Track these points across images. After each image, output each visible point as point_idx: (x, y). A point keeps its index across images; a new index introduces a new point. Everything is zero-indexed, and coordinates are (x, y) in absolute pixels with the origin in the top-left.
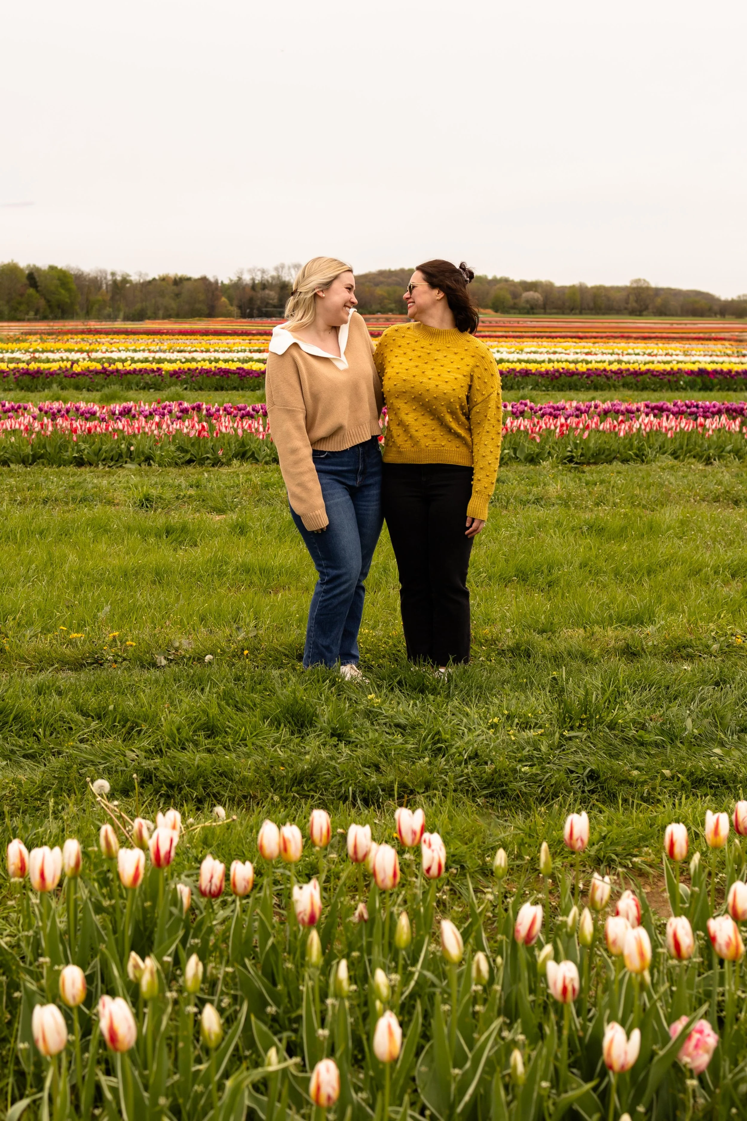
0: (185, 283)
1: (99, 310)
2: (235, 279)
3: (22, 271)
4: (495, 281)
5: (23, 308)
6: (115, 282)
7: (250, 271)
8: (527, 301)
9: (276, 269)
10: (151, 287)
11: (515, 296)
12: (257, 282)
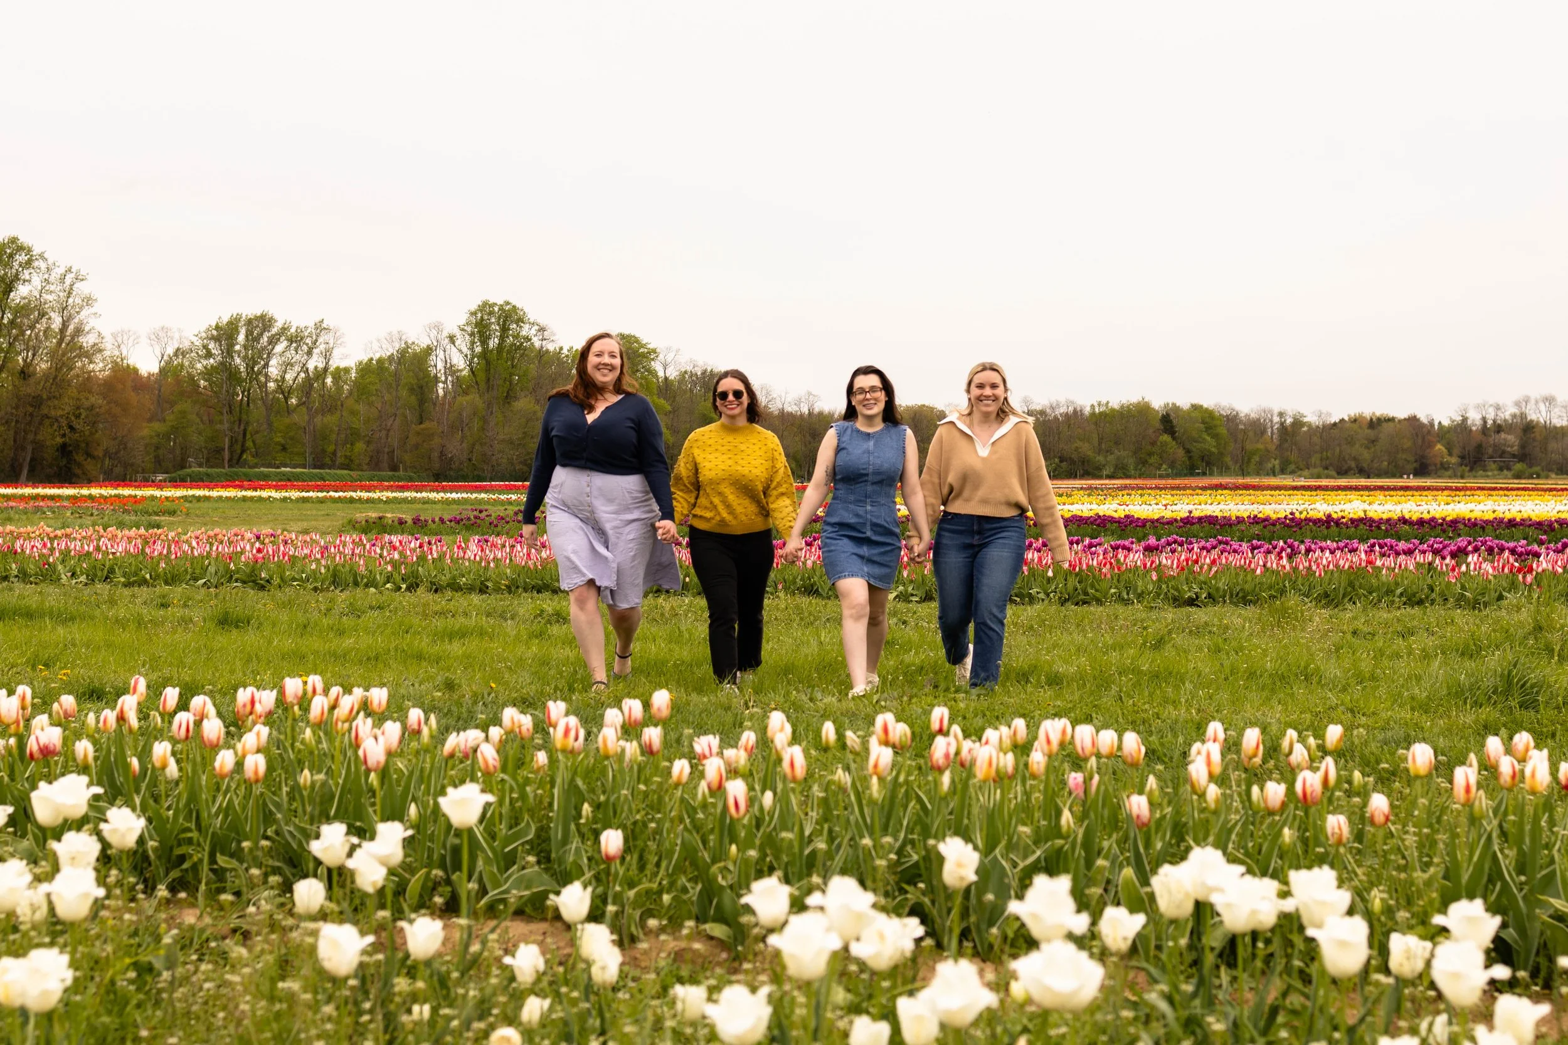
0: (1385, 425)
1: (1260, 463)
2: (1458, 418)
3: (1155, 411)
5: (1152, 460)
7: (1478, 407)
9: (1517, 404)
10: (1335, 431)
12: (1490, 422)
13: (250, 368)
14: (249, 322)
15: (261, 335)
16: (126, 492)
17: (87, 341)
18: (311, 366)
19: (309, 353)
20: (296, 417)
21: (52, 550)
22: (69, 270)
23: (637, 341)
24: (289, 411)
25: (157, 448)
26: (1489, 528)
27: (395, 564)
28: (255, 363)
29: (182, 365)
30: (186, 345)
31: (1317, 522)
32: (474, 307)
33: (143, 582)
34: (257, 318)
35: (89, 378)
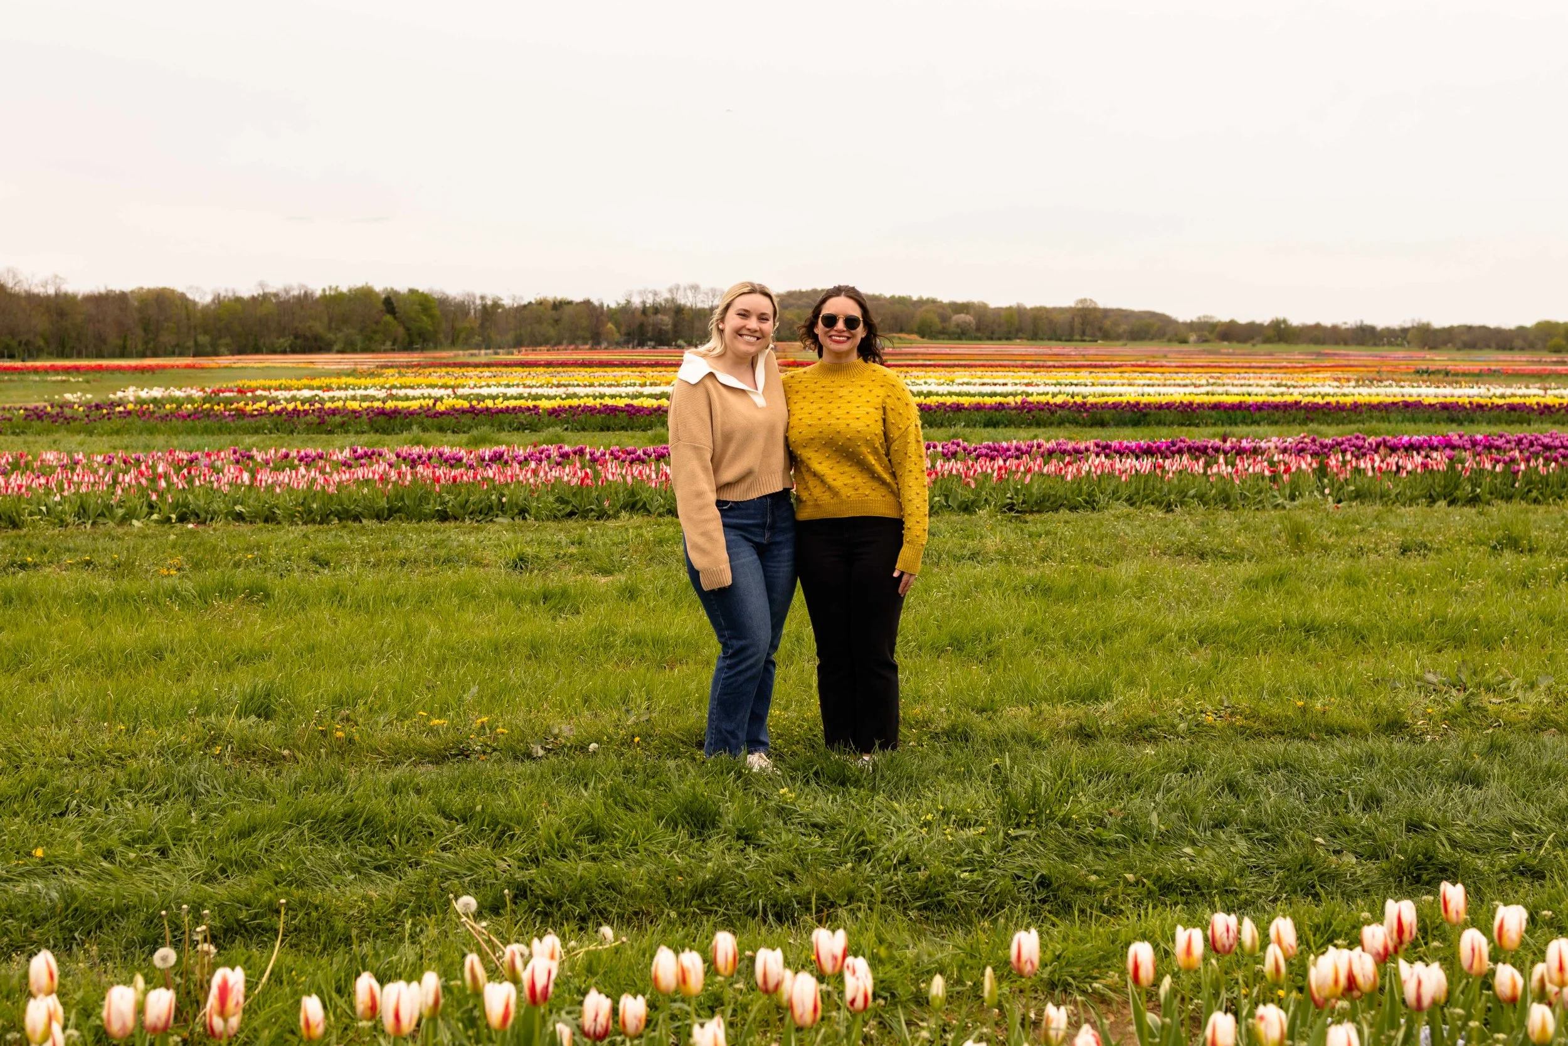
0: (566, 307)
1: (467, 339)
2: (623, 302)
3: (377, 295)
4: (921, 303)
5: (377, 337)
6: (484, 306)
7: (640, 293)
8: (958, 325)
9: (670, 291)
10: (526, 312)
11: (944, 319)
12: (649, 305)
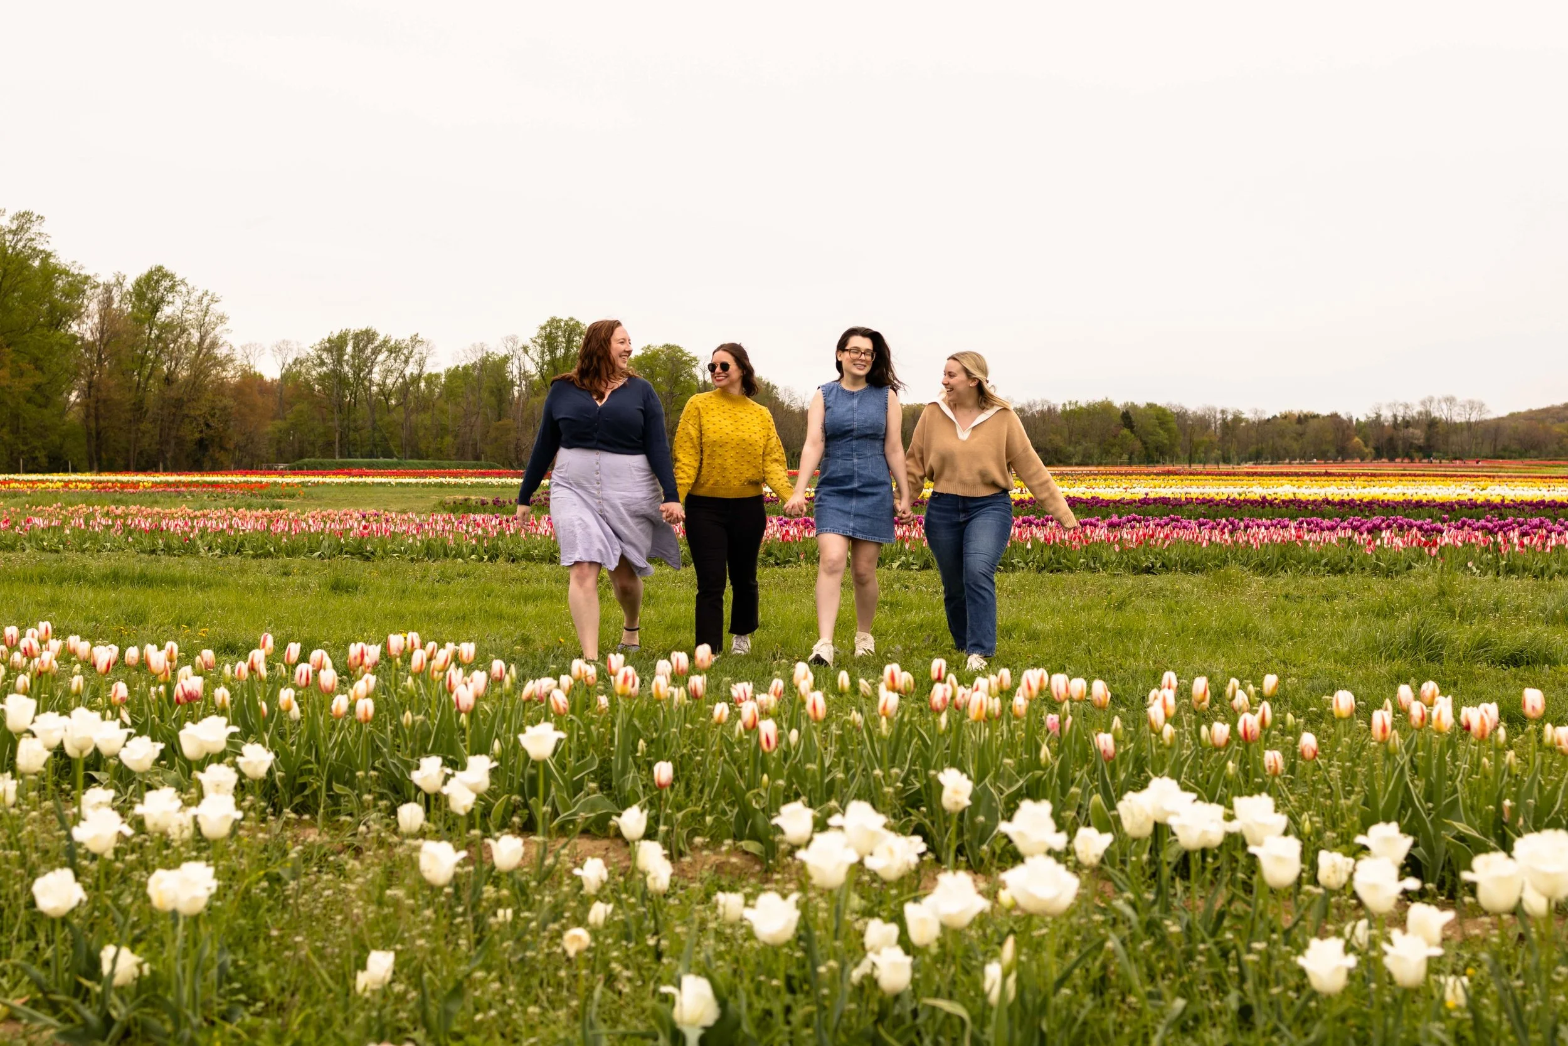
0: (1311, 421)
1: (1205, 453)
2: (1373, 416)
3: (1116, 409)
5: (1114, 450)
7: (1389, 406)
9: (1423, 403)
10: (1269, 426)
12: (1400, 419)
13: (357, 374)
14: (356, 336)
15: (366, 346)
16: (254, 479)
17: (221, 352)
18: (407, 372)
19: (406, 362)
20: (395, 416)
21: (192, 528)
22: (206, 293)
23: (681, 351)
24: (389, 410)
25: (279, 442)
26: (1400, 508)
27: (479, 539)
28: (361, 370)
29: (300, 372)
30: (303, 356)
31: (1253, 502)
32: (544, 323)
33: (268, 554)
34: (362, 333)
35: (222, 384)
